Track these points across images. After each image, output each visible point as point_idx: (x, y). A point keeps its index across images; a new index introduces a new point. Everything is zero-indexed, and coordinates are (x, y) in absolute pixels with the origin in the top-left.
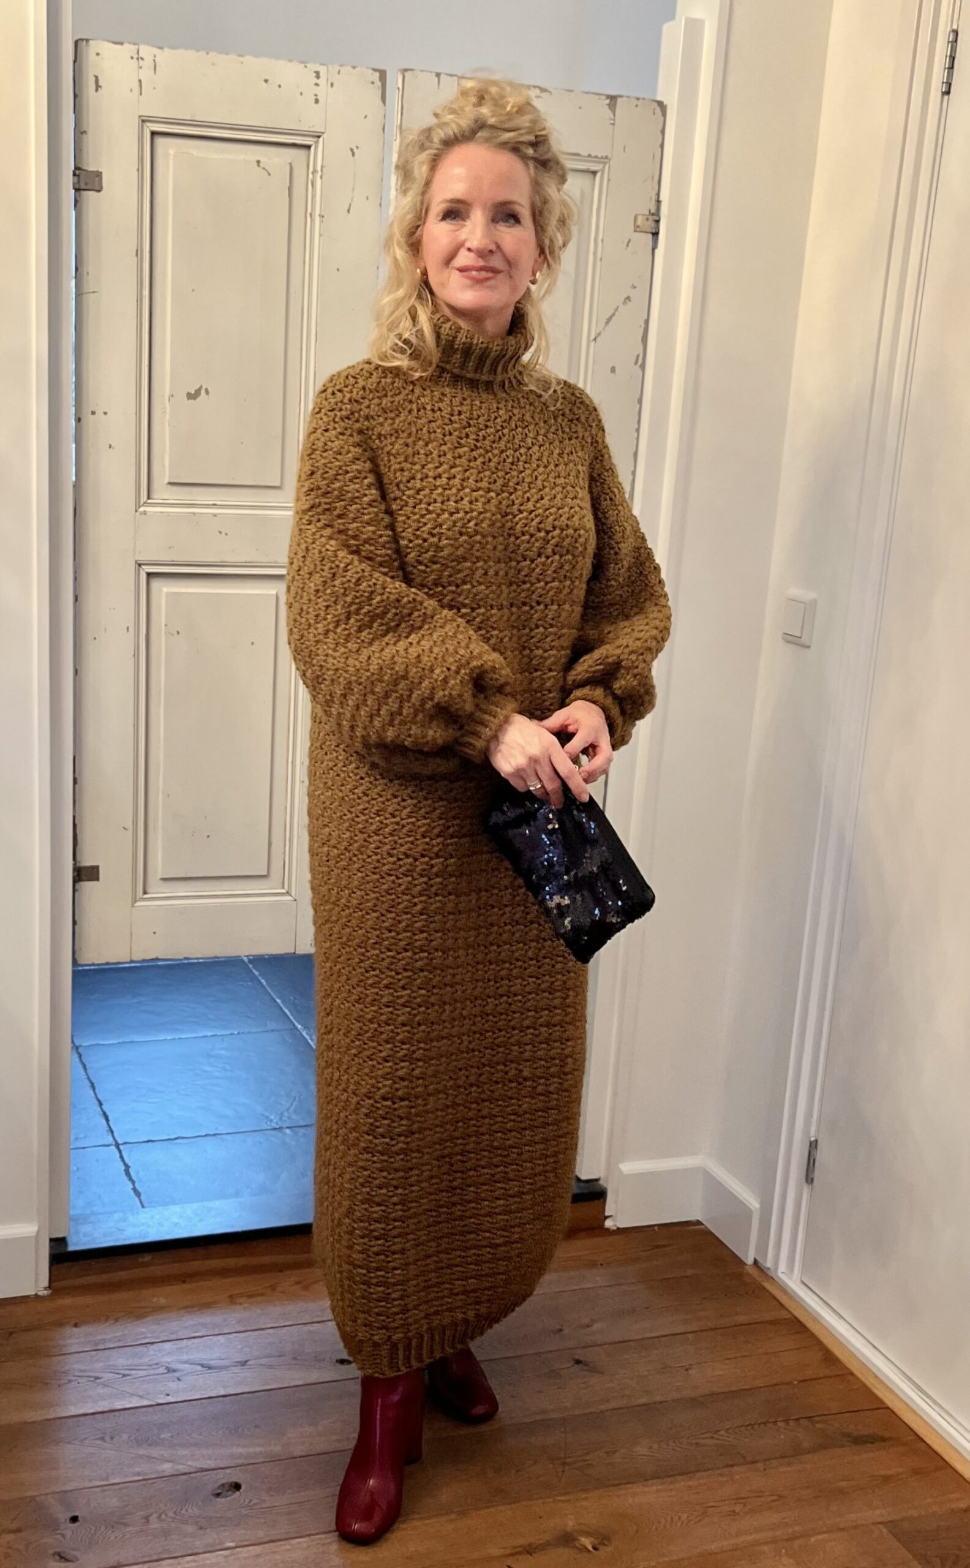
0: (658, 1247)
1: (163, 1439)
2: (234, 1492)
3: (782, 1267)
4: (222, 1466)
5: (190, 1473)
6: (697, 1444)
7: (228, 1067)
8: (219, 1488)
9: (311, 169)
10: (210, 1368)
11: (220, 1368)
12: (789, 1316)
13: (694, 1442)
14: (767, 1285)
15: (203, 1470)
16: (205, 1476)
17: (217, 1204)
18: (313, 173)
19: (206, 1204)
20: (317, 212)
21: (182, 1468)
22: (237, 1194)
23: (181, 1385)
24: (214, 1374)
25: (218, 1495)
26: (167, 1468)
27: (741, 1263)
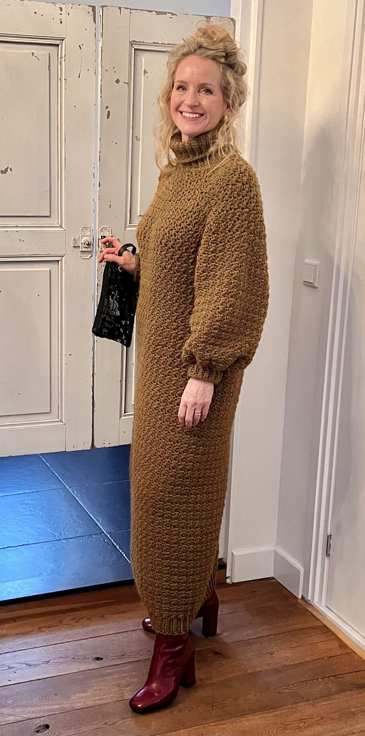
0: (254, 592)
1: (8, 704)
2: (46, 730)
3: (316, 599)
4: (39, 716)
5: (23, 721)
6: (279, 692)
7: (32, 509)
8: (38, 728)
9: (59, 56)
10: (30, 666)
11: (36, 665)
12: (320, 624)
13: (277, 691)
14: (310, 609)
15: (29, 719)
16: (30, 722)
17: (30, 580)
18: (60, 58)
19: (24, 581)
20: (63, 78)
21: (19, 719)
22: (40, 575)
23: (16, 675)
24: (33, 669)
25: (38, 731)
26: (12, 719)
27: (296, 598)
